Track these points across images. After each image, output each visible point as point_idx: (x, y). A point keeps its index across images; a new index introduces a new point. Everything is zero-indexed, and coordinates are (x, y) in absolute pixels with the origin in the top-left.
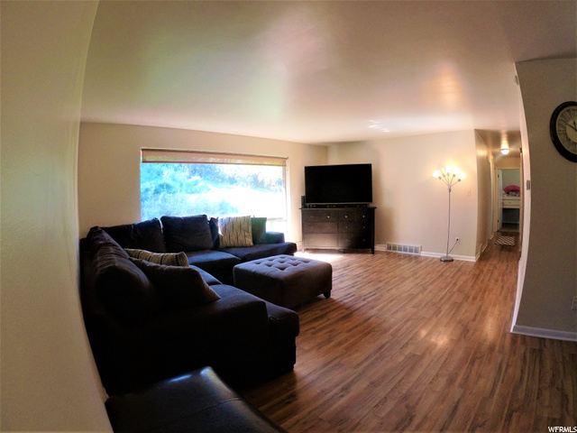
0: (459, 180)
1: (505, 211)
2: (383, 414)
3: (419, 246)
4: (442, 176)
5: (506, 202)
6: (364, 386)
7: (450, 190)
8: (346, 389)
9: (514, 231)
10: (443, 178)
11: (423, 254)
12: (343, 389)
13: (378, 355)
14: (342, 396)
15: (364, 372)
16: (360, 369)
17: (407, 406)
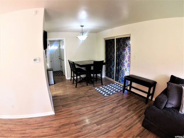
2: (119, 110)
6: (121, 118)
8: (126, 117)
12: (127, 118)
13: (111, 129)
14: (127, 116)
15: (119, 123)
16: (120, 124)
17: (112, 110)
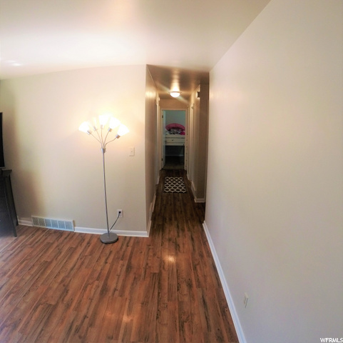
0: (118, 137)
1: (169, 149)
3: (71, 221)
4: (92, 130)
5: (169, 140)
7: (104, 151)
9: (178, 167)
10: (94, 133)
11: (78, 230)
